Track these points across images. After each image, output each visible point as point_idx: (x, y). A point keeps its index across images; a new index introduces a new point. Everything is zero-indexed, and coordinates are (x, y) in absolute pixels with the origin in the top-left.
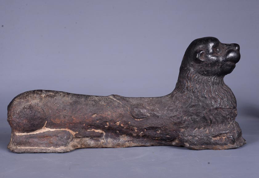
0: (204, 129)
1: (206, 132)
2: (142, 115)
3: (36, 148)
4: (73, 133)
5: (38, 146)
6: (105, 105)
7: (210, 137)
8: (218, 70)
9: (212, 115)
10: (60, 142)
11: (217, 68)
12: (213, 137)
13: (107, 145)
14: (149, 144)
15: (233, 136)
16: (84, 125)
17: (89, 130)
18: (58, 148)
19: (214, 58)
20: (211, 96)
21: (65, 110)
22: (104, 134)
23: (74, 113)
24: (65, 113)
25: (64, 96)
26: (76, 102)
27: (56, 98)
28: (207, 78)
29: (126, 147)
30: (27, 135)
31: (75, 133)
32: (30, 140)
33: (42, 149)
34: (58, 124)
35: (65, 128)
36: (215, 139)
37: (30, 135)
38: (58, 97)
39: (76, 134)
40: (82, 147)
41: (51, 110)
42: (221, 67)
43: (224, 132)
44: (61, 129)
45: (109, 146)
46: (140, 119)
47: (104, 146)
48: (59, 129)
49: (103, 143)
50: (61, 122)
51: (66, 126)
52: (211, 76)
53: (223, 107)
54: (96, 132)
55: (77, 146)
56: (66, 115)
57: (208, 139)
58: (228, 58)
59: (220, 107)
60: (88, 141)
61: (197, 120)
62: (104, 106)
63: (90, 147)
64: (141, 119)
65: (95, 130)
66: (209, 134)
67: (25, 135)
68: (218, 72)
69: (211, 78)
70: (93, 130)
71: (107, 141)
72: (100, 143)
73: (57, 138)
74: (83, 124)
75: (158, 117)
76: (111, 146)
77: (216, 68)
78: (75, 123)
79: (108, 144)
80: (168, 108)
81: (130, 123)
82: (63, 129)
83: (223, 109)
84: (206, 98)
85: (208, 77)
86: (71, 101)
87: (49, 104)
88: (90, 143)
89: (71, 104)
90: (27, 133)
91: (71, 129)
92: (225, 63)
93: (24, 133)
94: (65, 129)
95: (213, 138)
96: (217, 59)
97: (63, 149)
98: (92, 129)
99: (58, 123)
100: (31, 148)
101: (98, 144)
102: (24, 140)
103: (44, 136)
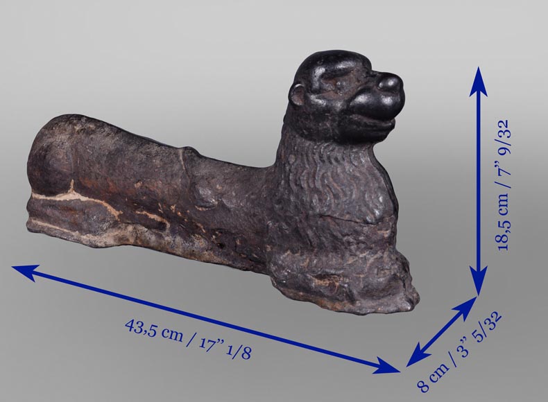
0: (301, 255)
1: (303, 263)
2: (202, 200)
3: (58, 228)
4: (115, 213)
5: (59, 225)
6: (159, 166)
7: (308, 275)
8: (333, 130)
9: (311, 227)
10: (86, 226)
11: (331, 126)
12: (316, 277)
13: (174, 250)
14: (239, 265)
15: (349, 286)
16: (127, 200)
17: (139, 213)
18: (85, 237)
19: (320, 102)
20: (312, 186)
22: (168, 225)
23: (111, 172)
25: (108, 135)
26: (118, 152)
28: (310, 144)
29: (204, 262)
30: (47, 200)
31: (118, 213)
32: (49, 211)
33: (64, 233)
34: (89, 188)
35: (101, 200)
36: (321, 282)
37: (50, 201)
39: (119, 215)
40: (137, 243)
41: (80, 159)
42: (339, 125)
43: (333, 272)
44: (96, 201)
45: (178, 253)
46: (202, 207)
47: (169, 251)
48: (93, 200)
49: (169, 243)
50: (93, 185)
51: (102, 196)
52: (319, 141)
53: (336, 215)
54: (150, 219)
55: (128, 240)
56: (99, 174)
57: (305, 280)
58: (353, 107)
59: (329, 213)
60: (146, 234)
61: (287, 232)
62: (157, 168)
64: (204, 209)
65: (148, 214)
66: (307, 270)
67: (43, 200)
68: (334, 136)
69: (318, 146)
70: (144, 212)
71: (174, 241)
72: (163, 242)
74: (125, 197)
75: (229, 210)
76: (180, 253)
77: (328, 125)
78: (113, 193)
79: (177, 248)
80: (249, 196)
81: (188, 211)
82: (98, 201)
83: (337, 221)
84: (302, 188)
85: (312, 143)
86: (112, 148)
87: (79, 146)
88: (150, 239)
89: (110, 153)
90: (47, 196)
91: (110, 204)
92: (346, 118)
93: (41, 194)
94: (101, 202)
95: (317, 281)
96: (327, 106)
97: (91, 239)
98: (142, 211)
100: (50, 226)
101: (161, 244)
102: (40, 209)
103: (68, 208)
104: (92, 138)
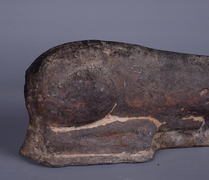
3: (92, 155)
4: (158, 124)
5: (95, 151)
10: (140, 144)
13: (202, 143)
16: (183, 109)
17: (185, 119)
18: (136, 155)
21: (152, 82)
22: (204, 124)
23: (169, 86)
24: (153, 87)
25: (146, 54)
26: (170, 67)
27: (134, 58)
30: (76, 131)
31: (160, 124)
32: (82, 141)
33: (105, 158)
34: (136, 108)
35: (147, 116)
37: (81, 131)
38: (138, 57)
39: (161, 126)
41: (126, 80)
44: (139, 118)
48: (135, 118)
49: (197, 139)
50: (144, 104)
51: (150, 112)
54: (195, 121)
55: (156, 146)
56: (154, 92)
63: (174, 146)
65: (194, 118)
67: (71, 132)
70: (191, 117)
72: (191, 139)
73: (135, 136)
74: (181, 107)
78: (168, 106)
82: (143, 118)
86: (161, 65)
87: (122, 70)
88: (176, 140)
89: (162, 69)
90: (76, 127)
91: (156, 117)
93: (69, 126)
94: (146, 118)
97: (144, 155)
98: (189, 116)
99: (138, 106)
100: (82, 155)
101: (188, 141)
102: (71, 142)
103: (108, 132)
104: (133, 59)
